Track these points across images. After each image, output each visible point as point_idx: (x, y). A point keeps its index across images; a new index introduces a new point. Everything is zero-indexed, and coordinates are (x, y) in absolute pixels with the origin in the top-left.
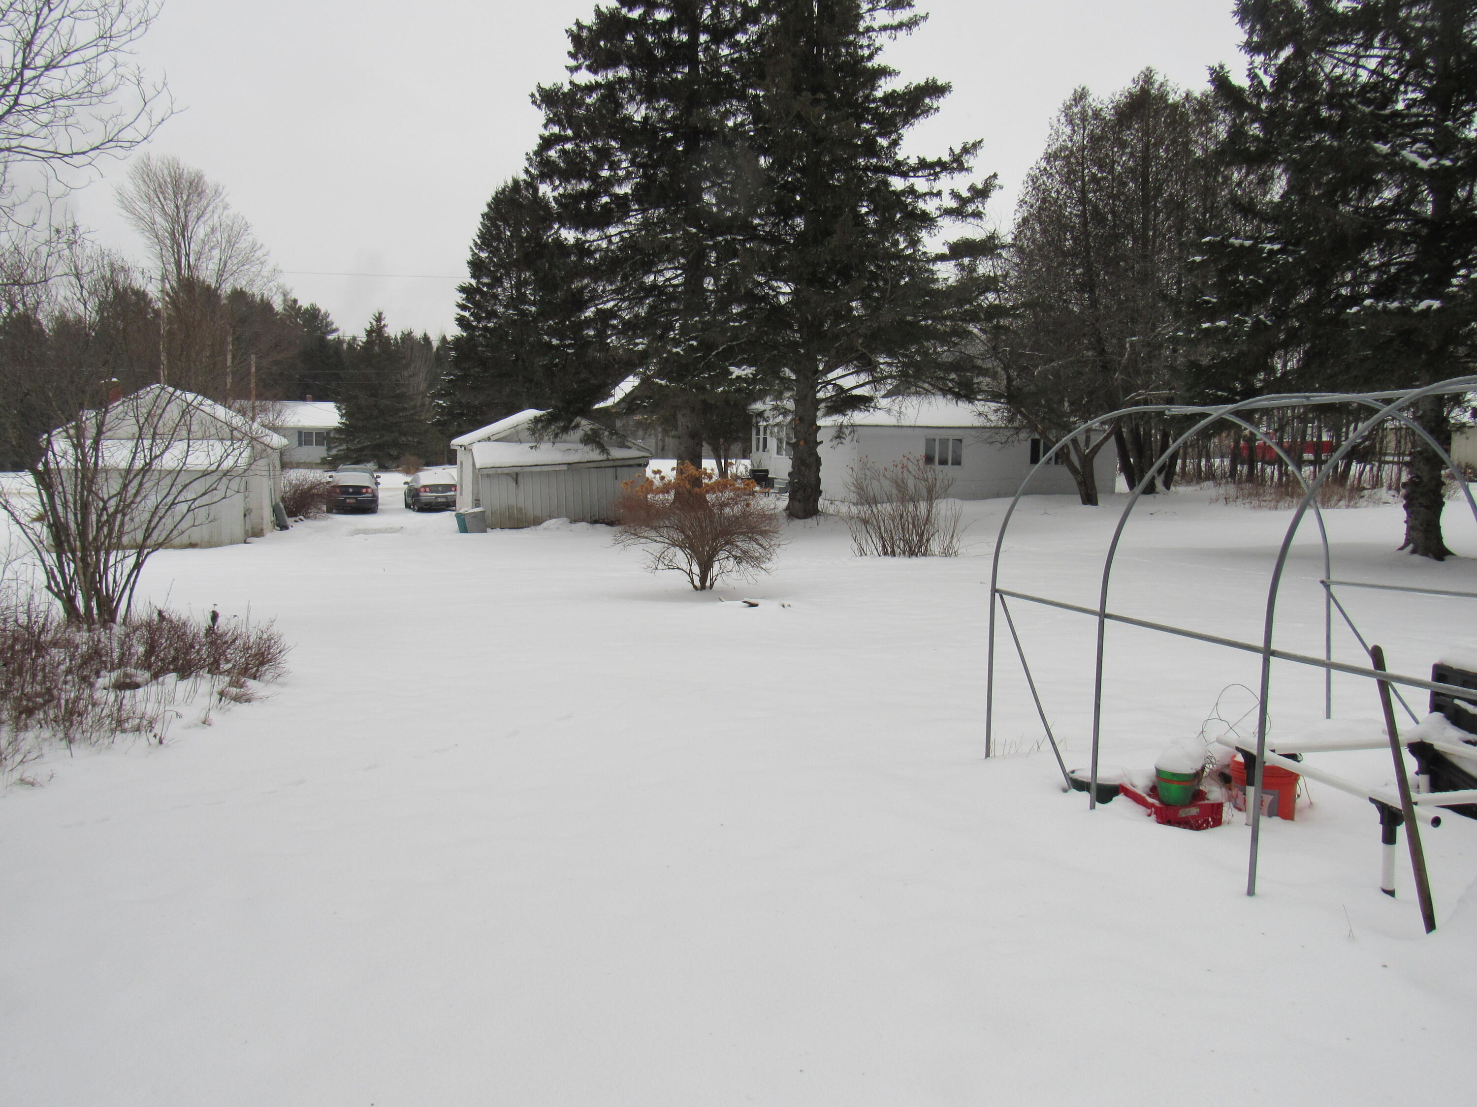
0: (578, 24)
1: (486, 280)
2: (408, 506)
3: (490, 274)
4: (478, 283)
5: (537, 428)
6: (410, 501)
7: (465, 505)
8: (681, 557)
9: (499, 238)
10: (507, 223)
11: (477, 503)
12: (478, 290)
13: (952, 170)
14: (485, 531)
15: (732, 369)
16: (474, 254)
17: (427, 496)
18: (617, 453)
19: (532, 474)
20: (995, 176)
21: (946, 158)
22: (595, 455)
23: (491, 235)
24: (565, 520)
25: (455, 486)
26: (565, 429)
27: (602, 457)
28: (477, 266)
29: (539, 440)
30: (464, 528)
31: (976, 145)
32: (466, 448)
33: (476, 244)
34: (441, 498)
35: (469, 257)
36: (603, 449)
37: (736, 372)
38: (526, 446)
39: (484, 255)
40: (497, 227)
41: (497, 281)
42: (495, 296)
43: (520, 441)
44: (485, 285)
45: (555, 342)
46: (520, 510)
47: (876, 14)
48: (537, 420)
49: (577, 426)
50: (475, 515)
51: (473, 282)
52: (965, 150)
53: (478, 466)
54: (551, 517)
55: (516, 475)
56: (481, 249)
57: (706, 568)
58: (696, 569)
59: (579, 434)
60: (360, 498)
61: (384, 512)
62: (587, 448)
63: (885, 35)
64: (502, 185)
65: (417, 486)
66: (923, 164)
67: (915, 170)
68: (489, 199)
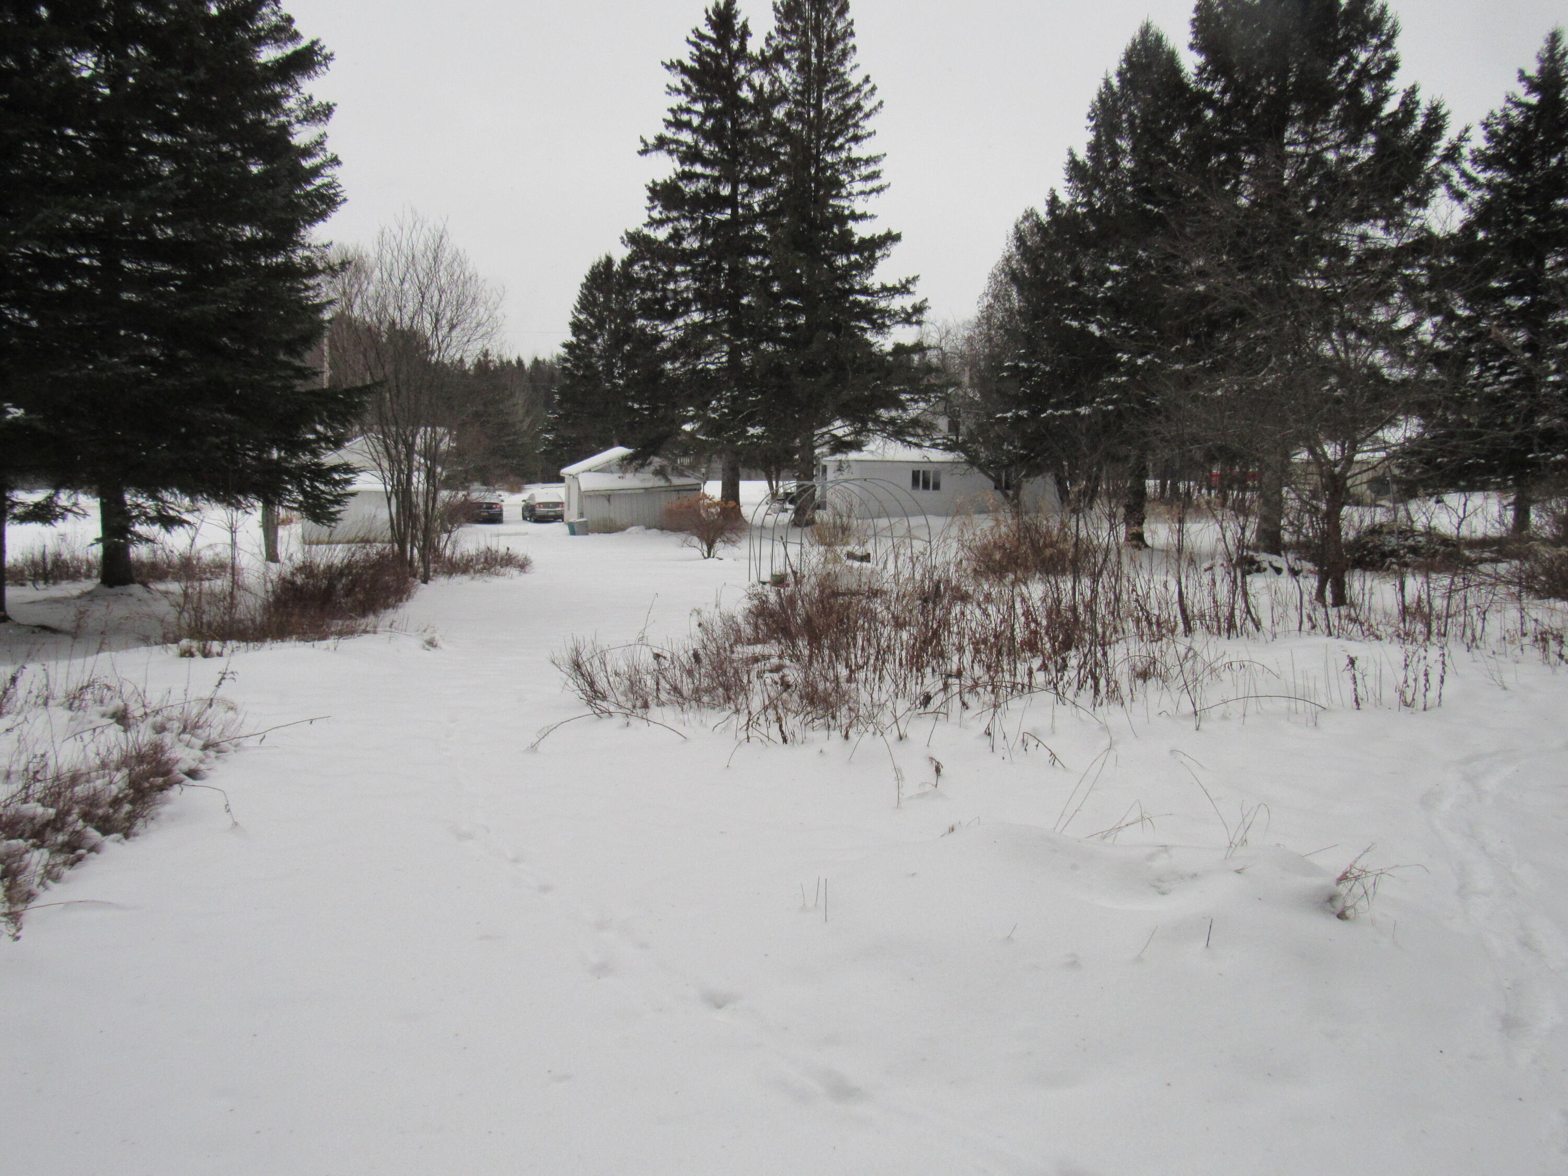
0: (653, 182)
1: (584, 337)
2: (524, 518)
3: (588, 332)
4: (578, 339)
5: (625, 464)
6: (527, 514)
7: (572, 515)
8: (695, 540)
9: (595, 303)
10: (601, 291)
11: (581, 515)
12: (578, 346)
13: (903, 293)
14: (587, 534)
15: (749, 429)
16: (575, 317)
17: (541, 511)
18: (677, 481)
19: (620, 495)
20: (926, 300)
21: (898, 286)
22: (662, 483)
23: (588, 301)
24: (642, 527)
25: (562, 503)
26: (642, 466)
27: (667, 484)
28: (577, 327)
29: (625, 472)
30: (573, 532)
31: (915, 279)
32: (575, 477)
33: (576, 308)
34: (551, 511)
35: (571, 319)
36: (668, 480)
37: (751, 431)
38: (616, 476)
39: (582, 317)
40: (593, 296)
41: (594, 338)
42: (592, 350)
43: (612, 472)
44: (583, 341)
45: (636, 406)
46: (611, 520)
47: (853, 184)
48: (624, 459)
49: (650, 463)
50: (580, 523)
51: (574, 340)
52: (908, 281)
53: (583, 489)
54: (632, 525)
55: (608, 496)
56: (580, 312)
57: (710, 547)
58: (705, 547)
59: (652, 468)
60: (492, 511)
61: (509, 522)
62: (657, 479)
63: (861, 198)
64: (597, 261)
65: (532, 503)
66: (884, 288)
67: (877, 292)
68: (587, 273)
